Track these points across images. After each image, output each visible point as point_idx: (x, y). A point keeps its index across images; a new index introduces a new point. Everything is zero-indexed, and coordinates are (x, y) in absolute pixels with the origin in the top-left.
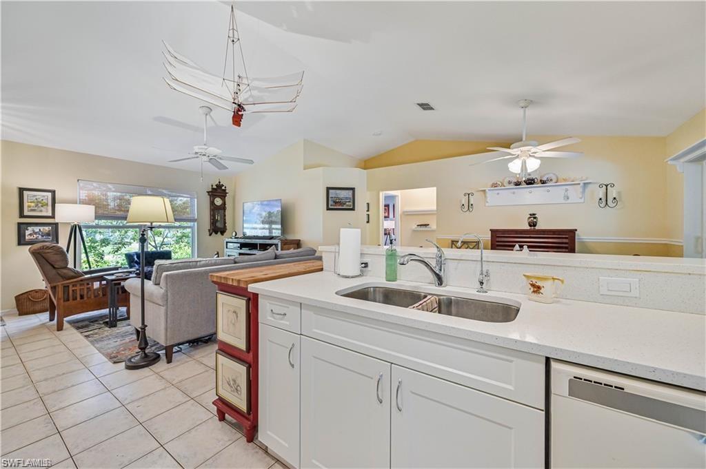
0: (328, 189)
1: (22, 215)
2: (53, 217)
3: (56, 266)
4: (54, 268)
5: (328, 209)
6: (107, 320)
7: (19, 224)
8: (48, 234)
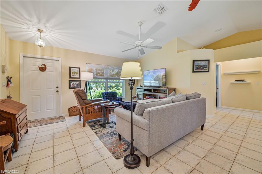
0: (194, 61)
1: (70, 78)
2: (79, 78)
3: (83, 99)
4: (82, 99)
5: (194, 72)
6: (102, 123)
7: (69, 81)
8: (78, 85)
